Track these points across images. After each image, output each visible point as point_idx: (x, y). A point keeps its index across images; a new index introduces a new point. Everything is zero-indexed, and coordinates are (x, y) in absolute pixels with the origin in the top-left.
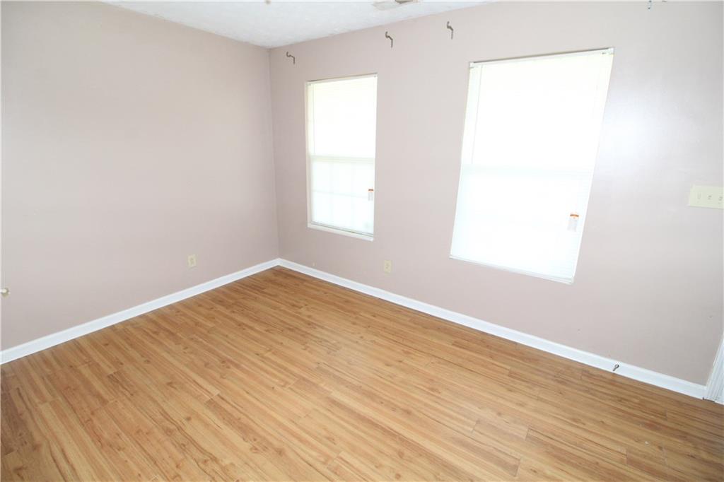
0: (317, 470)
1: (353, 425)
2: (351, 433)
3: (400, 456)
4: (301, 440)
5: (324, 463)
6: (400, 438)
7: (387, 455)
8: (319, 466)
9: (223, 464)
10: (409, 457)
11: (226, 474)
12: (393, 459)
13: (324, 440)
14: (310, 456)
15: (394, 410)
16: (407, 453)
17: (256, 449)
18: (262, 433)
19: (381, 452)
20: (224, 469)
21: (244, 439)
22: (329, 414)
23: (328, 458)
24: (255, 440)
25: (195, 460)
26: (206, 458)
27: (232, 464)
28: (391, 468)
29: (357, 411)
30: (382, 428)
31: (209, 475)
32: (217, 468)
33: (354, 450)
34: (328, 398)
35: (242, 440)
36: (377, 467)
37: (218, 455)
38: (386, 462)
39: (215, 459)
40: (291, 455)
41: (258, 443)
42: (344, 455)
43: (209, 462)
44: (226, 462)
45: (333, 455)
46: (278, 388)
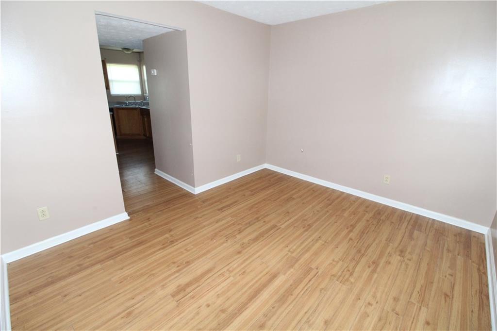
2: (247, 284)
3: (222, 310)
4: (245, 261)
5: (228, 270)
6: (236, 314)
7: (224, 302)
8: (227, 267)
10: (220, 316)
12: (221, 305)
13: (243, 270)
14: (234, 264)
15: (265, 315)
16: (223, 316)
18: (252, 246)
19: (228, 299)
22: (264, 272)
23: (231, 272)
28: (215, 303)
29: (265, 289)
30: (247, 303)
33: (234, 284)
34: (279, 273)
36: (218, 294)
38: (219, 301)
40: (238, 256)
42: (231, 278)
45: (233, 274)
46: (287, 249)
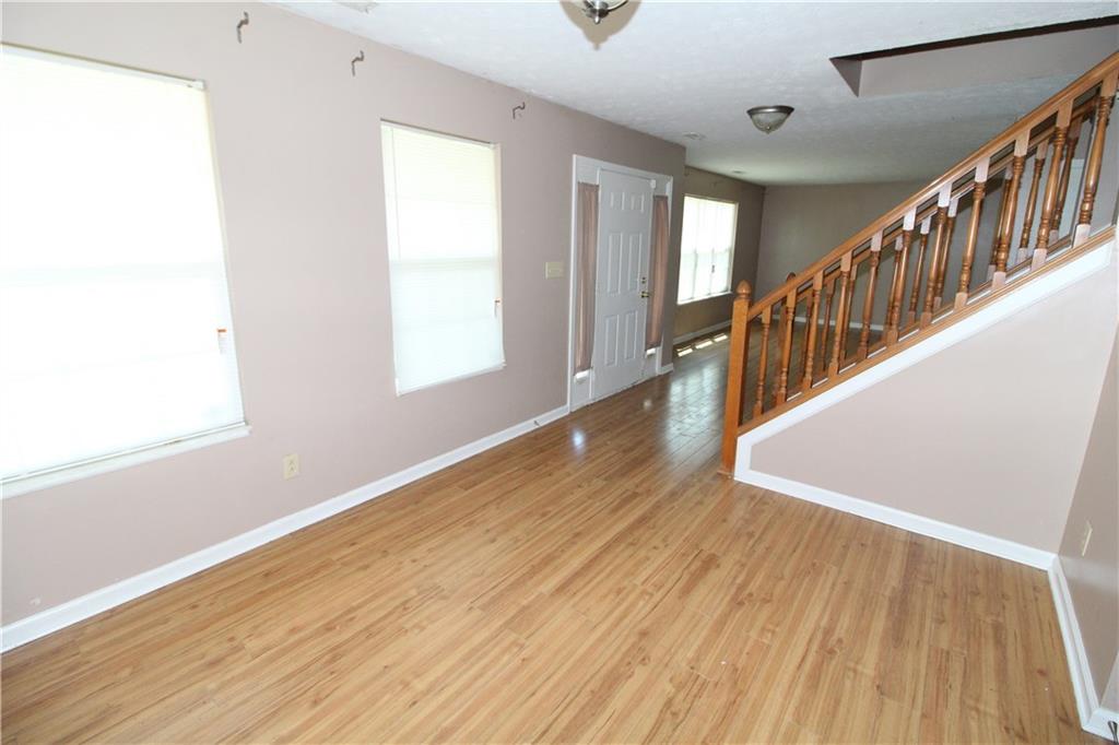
0: (661, 600)
1: (598, 574)
3: (634, 545)
5: (653, 594)
6: (613, 543)
7: (635, 553)
8: (654, 601)
9: (673, 690)
11: (686, 684)
12: (639, 549)
13: (620, 596)
14: (644, 607)
15: (574, 543)
17: (644, 659)
18: (618, 657)
19: (631, 556)
20: (680, 687)
21: (630, 676)
23: (644, 592)
24: (630, 663)
25: (674, 730)
26: (668, 715)
27: (671, 680)
31: (693, 702)
32: (681, 696)
33: (631, 573)
35: (631, 680)
37: (661, 702)
39: (669, 703)
40: (646, 624)
41: (633, 658)
42: (639, 580)
43: (673, 709)
44: (670, 688)
45: (640, 588)
46: (525, 653)
